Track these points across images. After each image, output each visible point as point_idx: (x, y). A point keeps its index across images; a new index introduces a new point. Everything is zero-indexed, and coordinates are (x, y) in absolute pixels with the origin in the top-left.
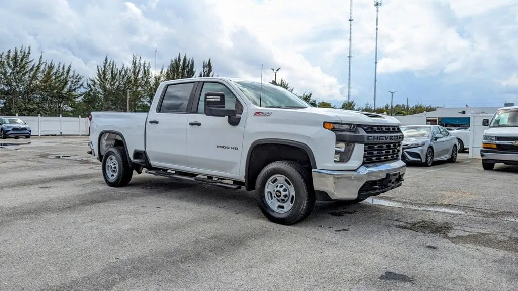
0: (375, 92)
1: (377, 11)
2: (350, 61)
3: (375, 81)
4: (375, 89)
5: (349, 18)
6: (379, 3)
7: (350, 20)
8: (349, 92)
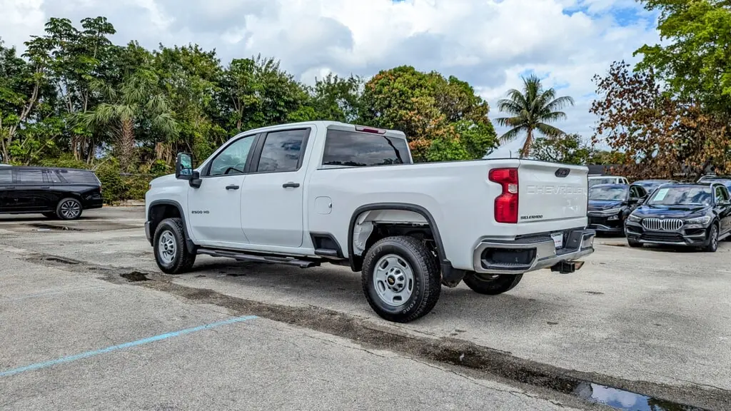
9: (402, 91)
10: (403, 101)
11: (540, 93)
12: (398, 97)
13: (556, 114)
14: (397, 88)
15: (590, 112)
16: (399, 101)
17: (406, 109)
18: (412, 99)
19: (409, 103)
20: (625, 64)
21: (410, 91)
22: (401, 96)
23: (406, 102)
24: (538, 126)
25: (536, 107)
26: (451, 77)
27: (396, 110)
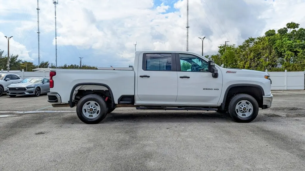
0: (56, 56)
1: (55, 7)
2: (39, 36)
3: (56, 49)
4: (56, 55)
5: (37, 8)
6: (56, 2)
7: (38, 9)
8: (39, 56)
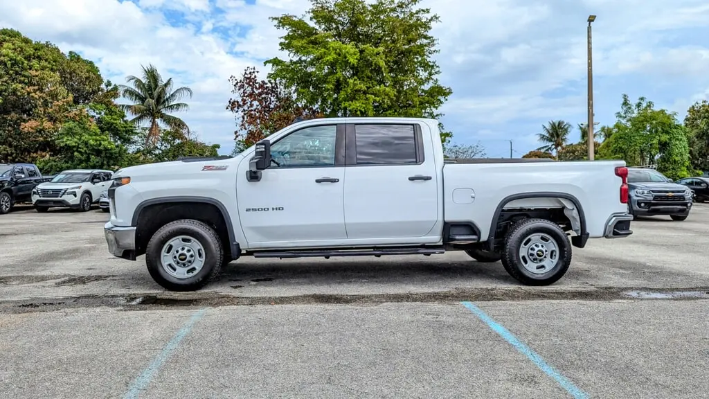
9: (15, 60)
10: (17, 73)
11: (160, 84)
12: (9, 66)
13: (178, 105)
14: (7, 55)
15: (227, 108)
16: (11, 72)
17: (21, 82)
18: (31, 71)
19: (25, 76)
20: (256, 70)
21: (26, 62)
22: (13, 65)
23: (20, 74)
24: (162, 116)
25: (159, 97)
26: (71, 53)
27: (6, 82)
